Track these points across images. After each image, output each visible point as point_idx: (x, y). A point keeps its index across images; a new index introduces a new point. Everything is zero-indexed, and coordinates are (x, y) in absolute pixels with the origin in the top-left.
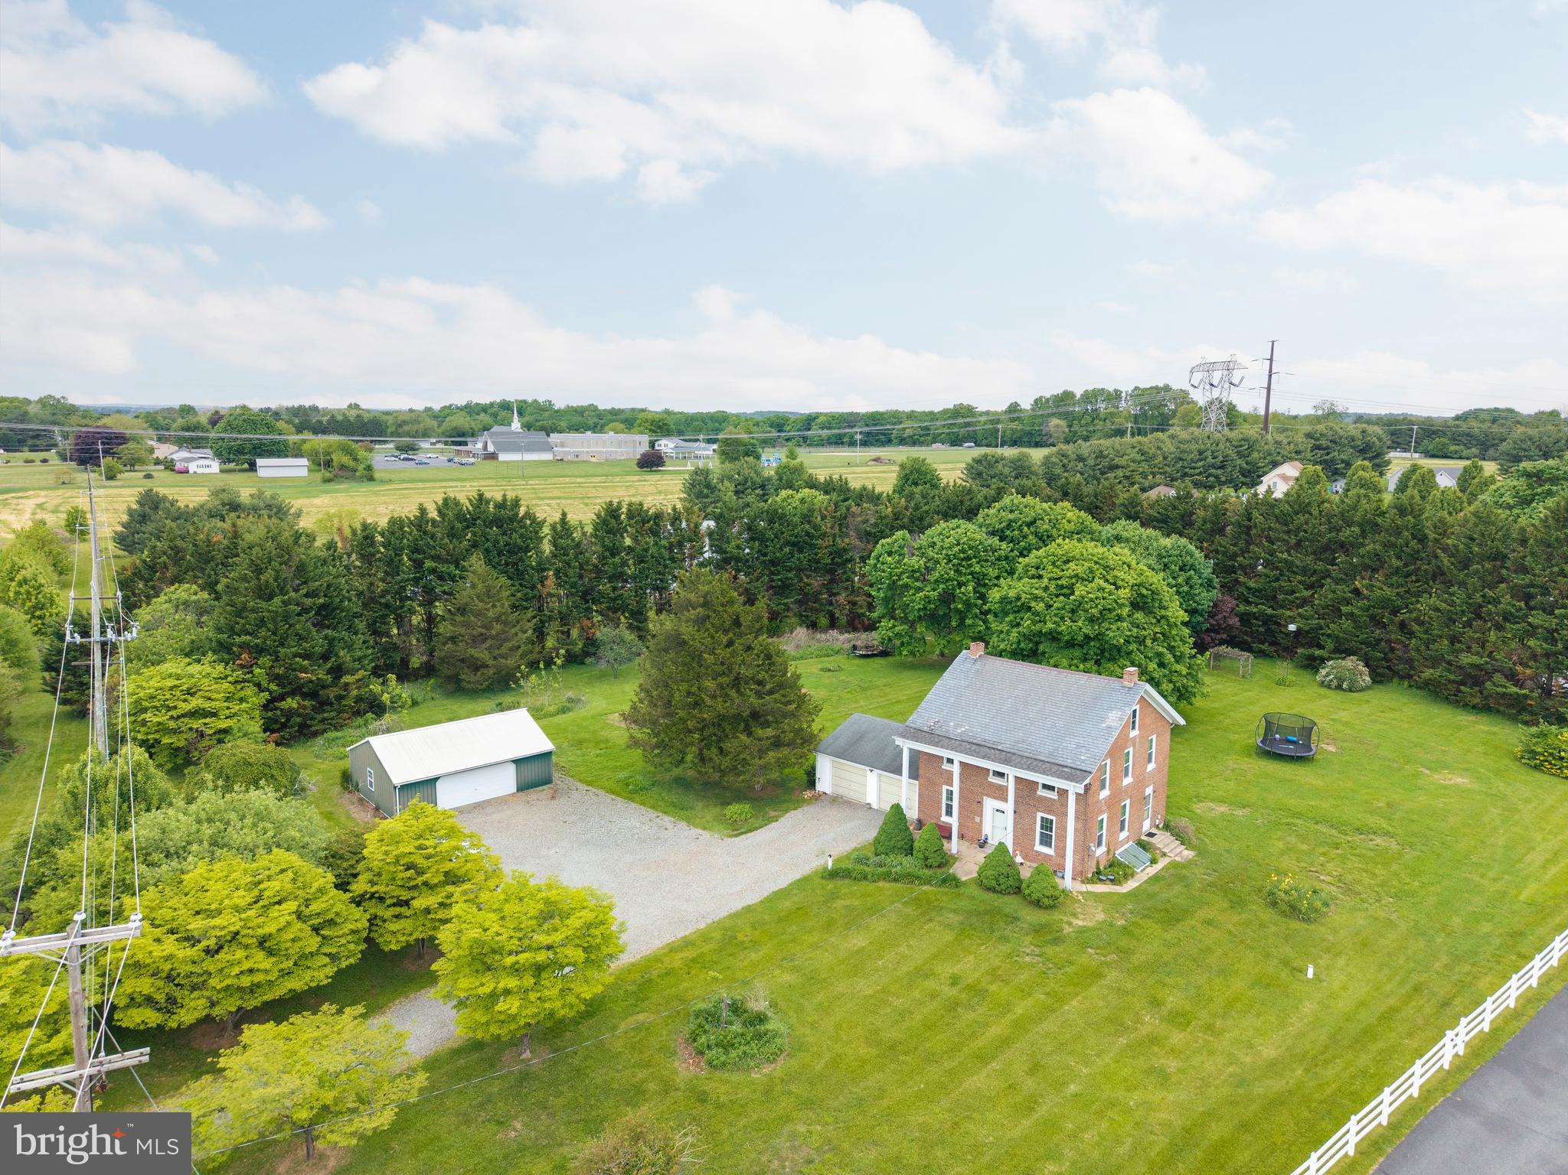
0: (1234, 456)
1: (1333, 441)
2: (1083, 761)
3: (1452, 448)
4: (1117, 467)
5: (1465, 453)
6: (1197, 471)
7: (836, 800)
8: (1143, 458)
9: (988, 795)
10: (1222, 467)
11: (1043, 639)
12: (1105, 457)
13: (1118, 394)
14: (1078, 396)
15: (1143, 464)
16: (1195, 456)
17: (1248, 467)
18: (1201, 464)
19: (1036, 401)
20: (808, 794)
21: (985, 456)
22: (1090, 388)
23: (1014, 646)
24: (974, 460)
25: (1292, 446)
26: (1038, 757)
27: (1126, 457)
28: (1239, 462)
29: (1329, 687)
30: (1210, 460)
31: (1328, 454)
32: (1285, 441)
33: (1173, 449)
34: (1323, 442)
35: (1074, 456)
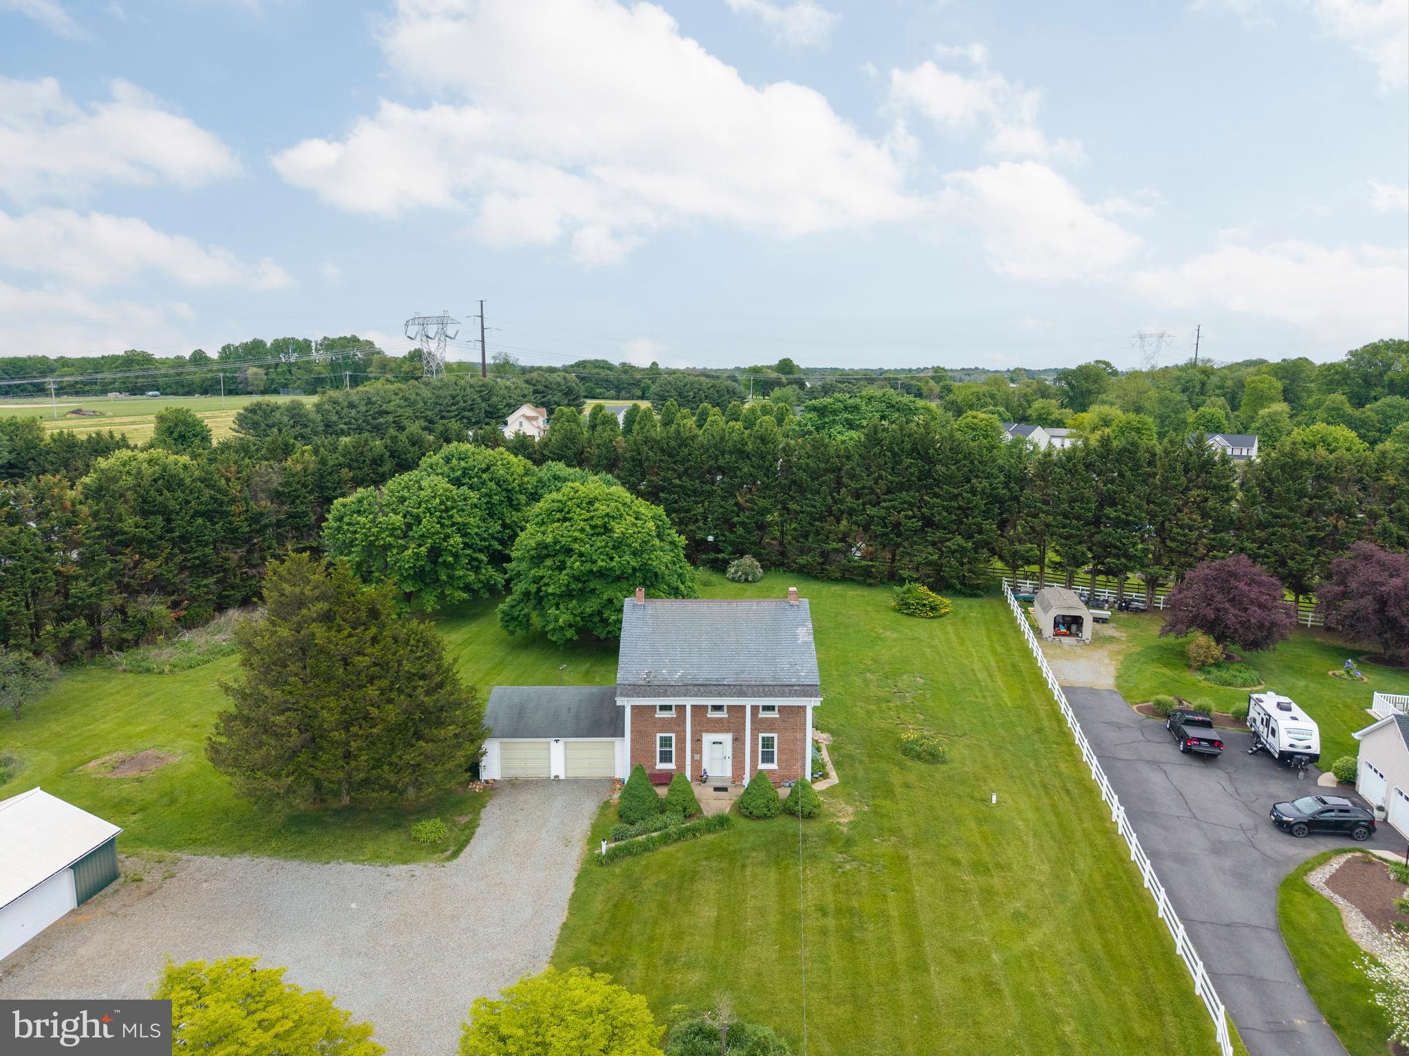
0: (479, 400)
1: (546, 387)
2: (805, 677)
3: (598, 391)
4: (387, 413)
5: (607, 394)
6: (453, 414)
7: (513, 784)
8: (406, 403)
9: (708, 731)
10: (471, 410)
11: (592, 578)
12: (374, 403)
13: (307, 343)
14: (269, 345)
15: (408, 409)
16: (448, 401)
17: (490, 410)
18: (454, 408)
19: (224, 348)
20: (477, 787)
21: (259, 405)
22: (280, 337)
23: (563, 588)
24: (246, 409)
25: (519, 390)
26: (765, 683)
27: (393, 403)
28: (483, 405)
29: (739, 581)
30: (462, 404)
31: (544, 397)
32: (513, 387)
33: (429, 395)
34: (540, 387)
35: (345, 404)
